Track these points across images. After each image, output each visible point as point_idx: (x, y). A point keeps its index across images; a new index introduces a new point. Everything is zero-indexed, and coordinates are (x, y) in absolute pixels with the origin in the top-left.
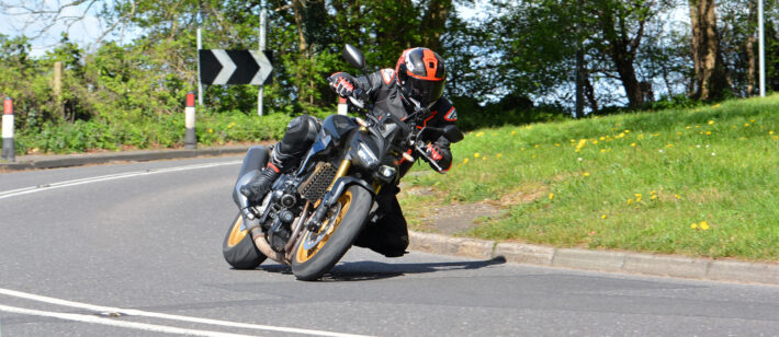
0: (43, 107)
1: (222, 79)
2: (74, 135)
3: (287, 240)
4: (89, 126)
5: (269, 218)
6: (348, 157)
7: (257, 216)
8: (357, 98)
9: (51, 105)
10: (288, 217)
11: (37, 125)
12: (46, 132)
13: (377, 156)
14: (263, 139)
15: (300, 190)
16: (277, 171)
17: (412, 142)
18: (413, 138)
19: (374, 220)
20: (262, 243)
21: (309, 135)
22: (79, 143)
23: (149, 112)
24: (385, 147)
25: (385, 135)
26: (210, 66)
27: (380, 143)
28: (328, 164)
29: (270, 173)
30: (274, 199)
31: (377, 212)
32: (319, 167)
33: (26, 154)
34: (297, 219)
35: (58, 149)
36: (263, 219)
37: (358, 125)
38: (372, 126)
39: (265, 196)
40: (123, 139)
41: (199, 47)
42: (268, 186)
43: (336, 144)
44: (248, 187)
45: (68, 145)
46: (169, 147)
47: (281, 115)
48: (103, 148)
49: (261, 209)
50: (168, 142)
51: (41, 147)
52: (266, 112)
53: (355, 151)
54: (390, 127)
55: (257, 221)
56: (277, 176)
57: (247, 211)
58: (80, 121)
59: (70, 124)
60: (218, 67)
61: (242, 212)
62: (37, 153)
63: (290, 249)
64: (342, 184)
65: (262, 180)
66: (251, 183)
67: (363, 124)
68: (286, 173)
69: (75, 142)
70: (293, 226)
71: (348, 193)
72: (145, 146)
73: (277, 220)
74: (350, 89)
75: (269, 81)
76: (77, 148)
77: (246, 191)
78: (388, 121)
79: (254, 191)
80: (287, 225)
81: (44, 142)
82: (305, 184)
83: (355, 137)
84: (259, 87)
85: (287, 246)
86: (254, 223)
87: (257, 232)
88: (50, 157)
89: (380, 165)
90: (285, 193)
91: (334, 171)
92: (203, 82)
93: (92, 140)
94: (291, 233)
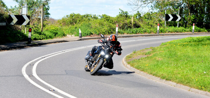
0: (129, 25)
1: (170, 20)
2: (134, 31)
4: (138, 29)
6: (100, 54)
9: (130, 25)
11: (127, 28)
12: (128, 30)
13: (105, 54)
14: (177, 32)
15: (93, 59)
16: (91, 55)
17: (112, 51)
19: (106, 64)
20: (89, 68)
22: (135, 32)
23: (153, 26)
26: (167, 17)
27: (106, 51)
28: (97, 55)
33: (123, 34)
34: (93, 64)
35: (130, 33)
37: (103, 48)
38: (105, 48)
40: (145, 31)
41: (166, 14)
43: (99, 51)
45: (133, 33)
46: (155, 33)
47: (182, 27)
48: (141, 33)
50: (155, 32)
52: (179, 27)
54: (108, 49)
58: (136, 28)
59: (134, 28)
60: (169, 18)
62: (126, 34)
64: (99, 58)
65: (89, 57)
69: (134, 32)
71: (99, 60)
72: (150, 33)
73: (90, 64)
75: (180, 20)
81: (128, 32)
83: (102, 50)
84: (178, 22)
87: (88, 66)
88: (129, 35)
92: (166, 20)
93: (138, 31)
94: (92, 66)
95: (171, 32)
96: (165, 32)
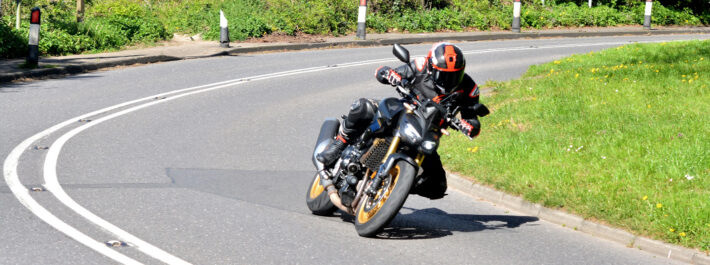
2: (427, 19)
3: (353, 198)
4: (442, 13)
5: (340, 180)
6: (398, 135)
7: (331, 178)
8: (405, 87)
10: (354, 181)
11: (399, 11)
12: (405, 17)
13: (421, 134)
15: (361, 161)
16: (344, 141)
17: (449, 119)
18: (449, 116)
19: (420, 182)
20: (335, 199)
21: (367, 116)
22: (430, 25)
24: (426, 126)
25: (426, 117)
27: (423, 123)
28: (383, 140)
29: (339, 143)
30: (342, 166)
31: (422, 176)
32: (376, 142)
33: (386, 32)
34: (360, 182)
35: (412, 30)
36: (335, 180)
37: (406, 109)
38: (416, 109)
39: (336, 160)
40: (468, 22)
42: (339, 153)
43: (389, 124)
44: (322, 155)
45: (421, 27)
47: (606, 7)
48: (451, 29)
49: (335, 172)
50: (505, 25)
51: (399, 28)
52: (594, 5)
53: (402, 130)
54: (430, 110)
55: (330, 182)
56: (344, 147)
57: (323, 173)
58: (435, 9)
59: (427, 11)
61: (319, 173)
62: (396, 32)
63: (356, 206)
64: (392, 160)
65: (334, 148)
66: (325, 150)
67: (410, 108)
68: (351, 144)
69: (427, 25)
70: (358, 188)
71: (397, 167)
72: (485, 28)
73: (345, 183)
74: (398, 79)
76: (428, 28)
77: (321, 158)
78: (429, 105)
79: (328, 158)
80: (353, 187)
81: (403, 24)
82: (365, 156)
83: (404, 118)
85: (353, 204)
86: (328, 182)
87: (331, 189)
88: (406, 35)
89: (423, 141)
90: (351, 162)
91: (387, 145)
93: (442, 22)
94: (356, 193)
95: (566, 25)
96: (544, 25)
